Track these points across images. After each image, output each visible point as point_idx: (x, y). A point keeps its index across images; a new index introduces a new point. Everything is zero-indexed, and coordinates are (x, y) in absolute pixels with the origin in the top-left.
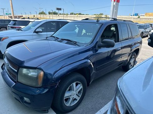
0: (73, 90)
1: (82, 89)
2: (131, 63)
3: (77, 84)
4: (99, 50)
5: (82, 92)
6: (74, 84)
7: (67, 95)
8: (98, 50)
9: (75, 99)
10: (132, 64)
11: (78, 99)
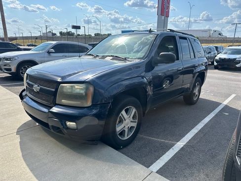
0: (125, 120)
1: (135, 112)
2: (195, 93)
3: (127, 111)
4: (156, 67)
5: (137, 115)
6: (123, 112)
7: (119, 129)
8: (154, 67)
9: (132, 127)
10: (197, 93)
11: (135, 125)
